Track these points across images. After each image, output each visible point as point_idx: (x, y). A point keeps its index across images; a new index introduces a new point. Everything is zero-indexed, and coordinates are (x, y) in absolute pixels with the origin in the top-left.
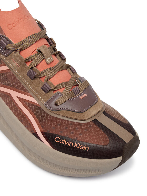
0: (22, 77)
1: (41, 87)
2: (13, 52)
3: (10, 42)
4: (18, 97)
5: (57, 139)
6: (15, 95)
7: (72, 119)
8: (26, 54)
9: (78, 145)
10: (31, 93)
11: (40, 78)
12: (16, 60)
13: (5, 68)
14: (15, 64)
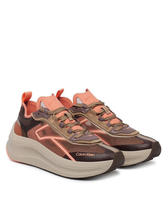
0: (56, 128)
1: (67, 131)
2: (51, 115)
3: (50, 110)
4: (55, 139)
5: (77, 154)
6: (53, 138)
7: (88, 144)
8: (58, 116)
9: (88, 154)
10: (61, 135)
11: (66, 127)
12: (53, 119)
13: (47, 125)
14: (52, 121)
